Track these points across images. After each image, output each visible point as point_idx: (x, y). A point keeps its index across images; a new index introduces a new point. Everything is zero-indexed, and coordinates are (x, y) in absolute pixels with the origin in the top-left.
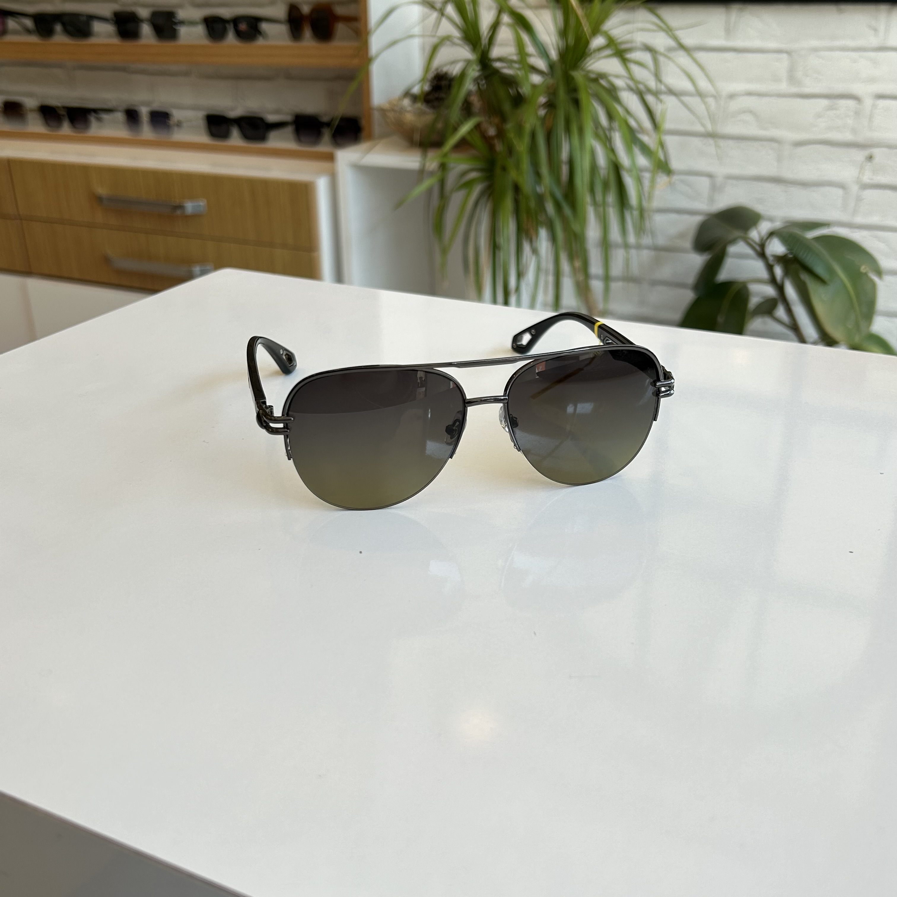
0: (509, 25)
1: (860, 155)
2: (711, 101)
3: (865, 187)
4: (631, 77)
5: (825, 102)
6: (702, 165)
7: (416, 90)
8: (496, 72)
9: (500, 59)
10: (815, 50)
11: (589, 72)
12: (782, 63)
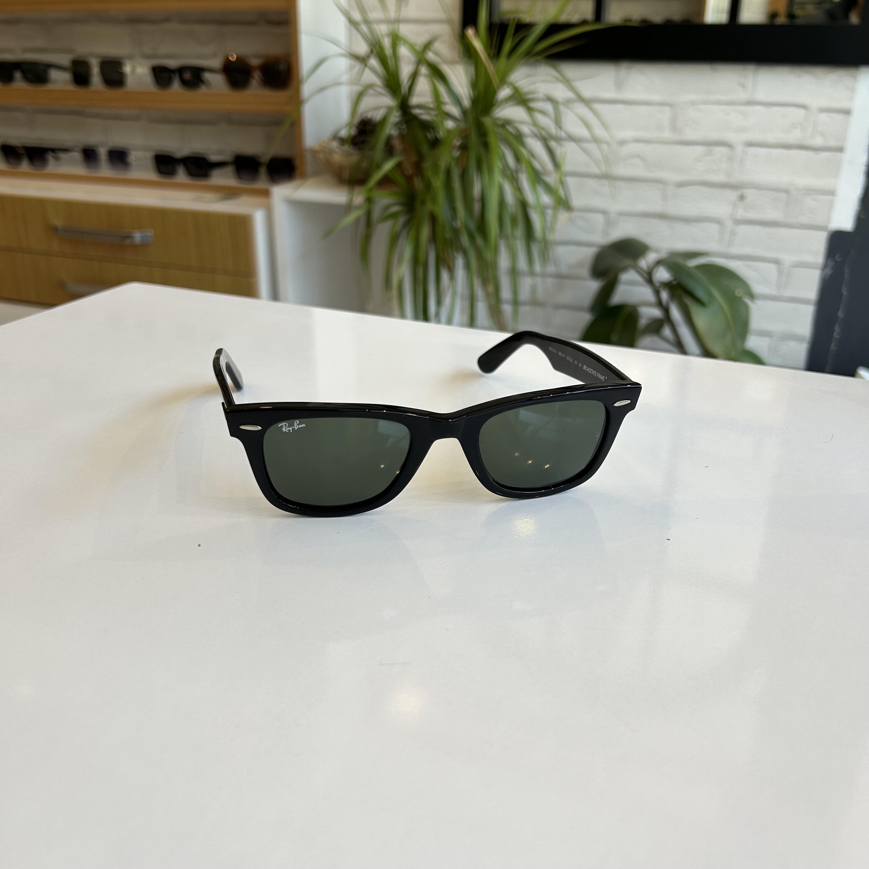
0: (426, 76)
1: (732, 195)
2: (605, 147)
3: (739, 222)
4: (535, 124)
5: (701, 149)
6: (597, 202)
7: (344, 133)
8: (415, 118)
9: (420, 106)
10: (693, 103)
11: (497, 119)
12: (665, 114)
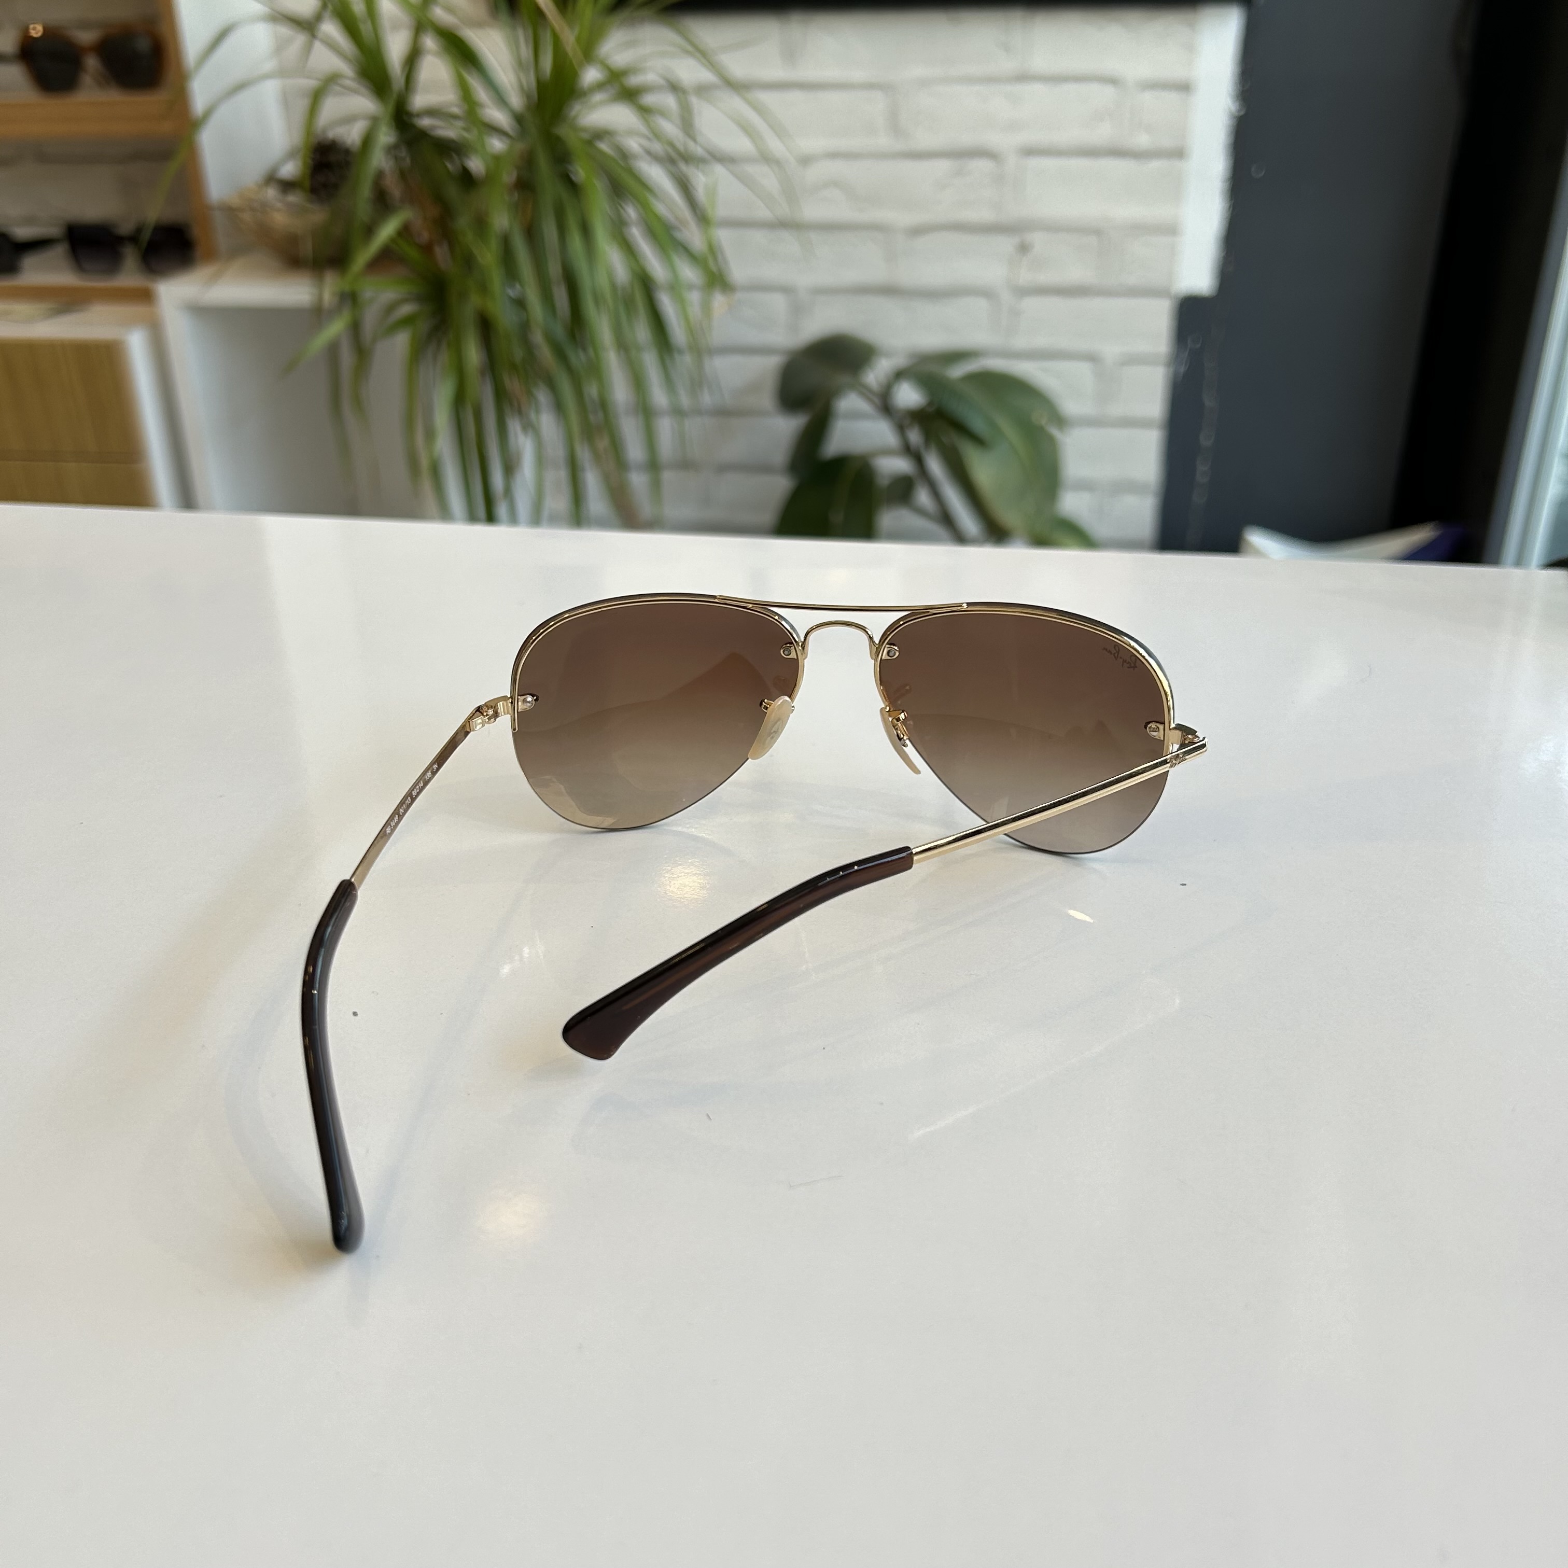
0: (436, 53)
1: (1006, 244)
3: (1024, 292)
4: (654, 135)
5: (946, 164)
6: (771, 272)
8: (424, 134)
10: (924, 83)
11: (581, 129)
12: (877, 105)
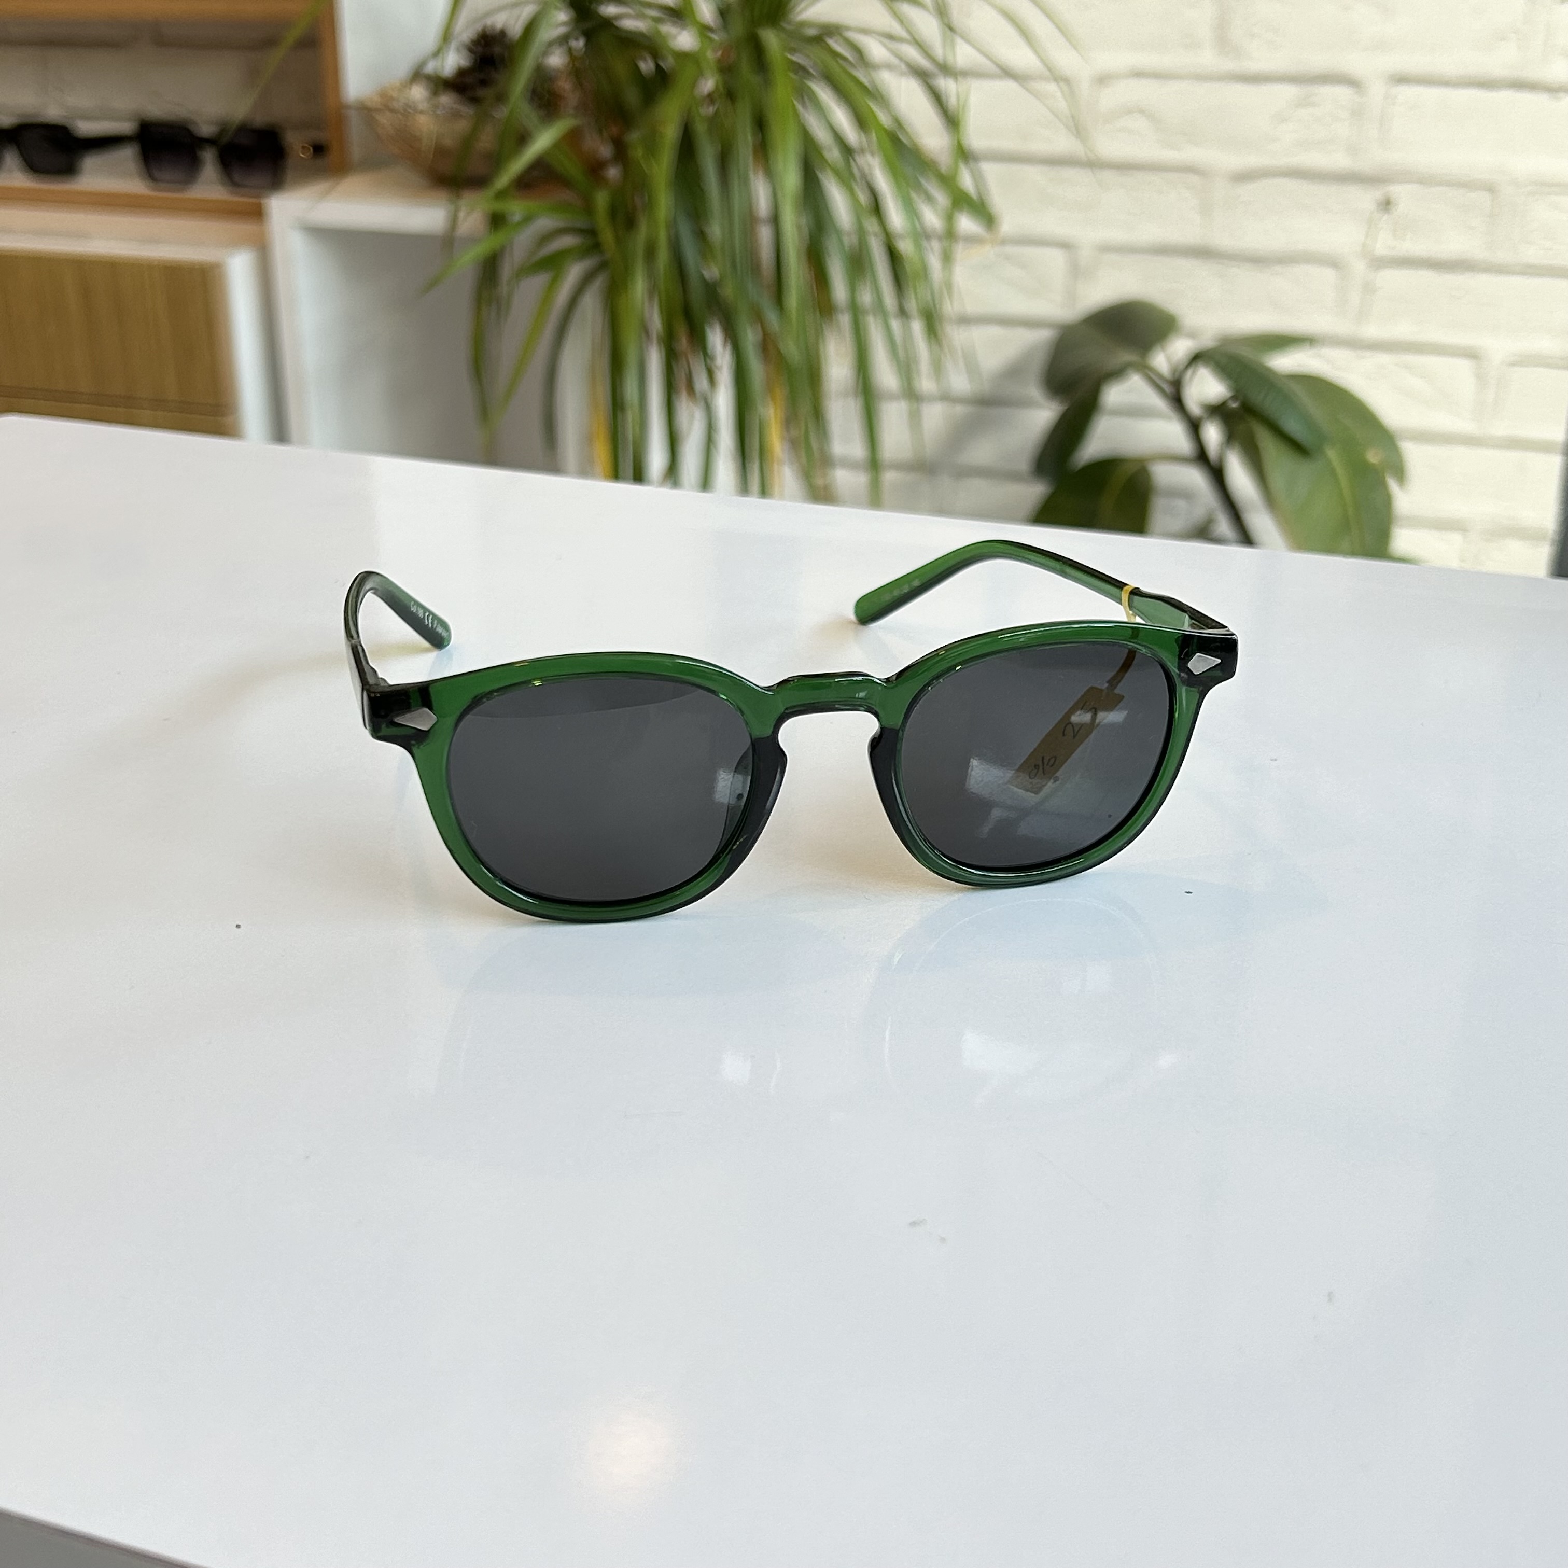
1: (1366, 199)
3: (1380, 263)
5: (1289, 91)
6: (1050, 224)
